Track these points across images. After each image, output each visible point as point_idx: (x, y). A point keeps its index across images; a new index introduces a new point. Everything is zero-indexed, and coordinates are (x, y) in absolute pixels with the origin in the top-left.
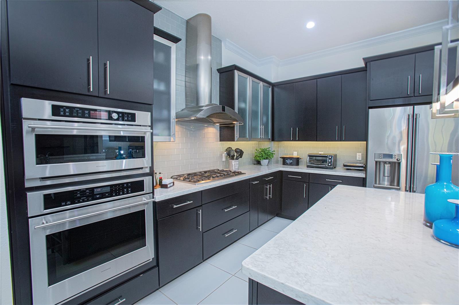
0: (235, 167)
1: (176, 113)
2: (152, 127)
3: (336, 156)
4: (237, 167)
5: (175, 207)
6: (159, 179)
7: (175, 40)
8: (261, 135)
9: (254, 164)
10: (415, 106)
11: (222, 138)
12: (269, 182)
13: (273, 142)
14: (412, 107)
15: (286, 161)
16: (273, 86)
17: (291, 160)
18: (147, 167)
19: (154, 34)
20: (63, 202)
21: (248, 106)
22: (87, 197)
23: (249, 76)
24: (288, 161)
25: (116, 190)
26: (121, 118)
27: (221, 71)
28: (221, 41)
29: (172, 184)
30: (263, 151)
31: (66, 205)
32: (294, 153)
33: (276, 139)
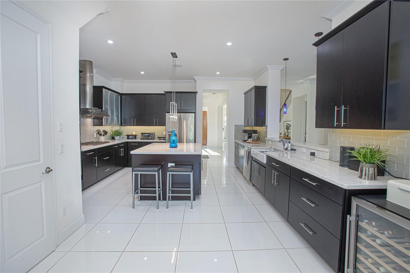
0: (103, 140)
3: (154, 133)
4: (104, 140)
5: (88, 154)
8: (115, 123)
9: (110, 139)
11: (94, 125)
12: (122, 147)
13: (121, 126)
16: (121, 95)
17: (132, 136)
21: (109, 107)
23: (109, 91)
24: (130, 137)
27: (95, 87)
30: (117, 131)
32: (133, 132)
33: (123, 125)
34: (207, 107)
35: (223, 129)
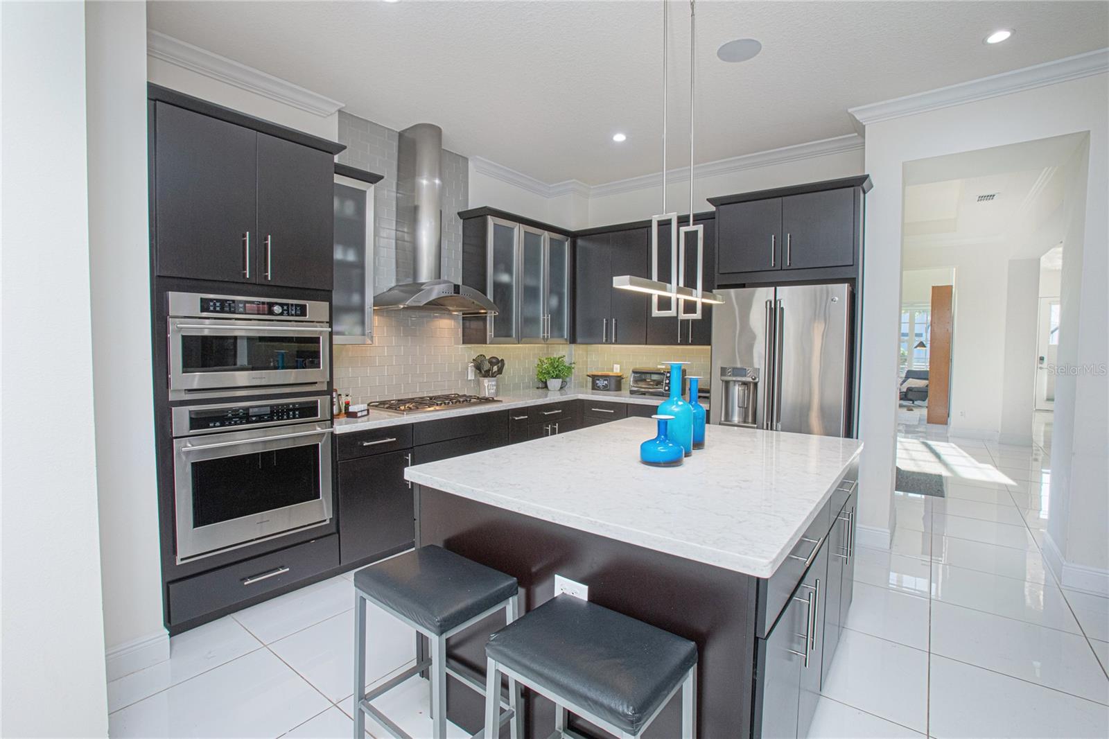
0: (488, 390)
1: (374, 297)
2: (330, 324)
4: (494, 391)
5: (365, 444)
6: (344, 405)
7: (373, 179)
8: (544, 333)
9: (538, 388)
10: (778, 288)
11: (467, 339)
12: (552, 419)
13: (573, 346)
14: (774, 288)
15: (597, 382)
16: (574, 236)
17: (605, 380)
18: (323, 382)
19: (335, 175)
20: (212, 422)
21: (513, 278)
22: (241, 418)
23: (518, 224)
24: (601, 383)
25: (278, 412)
26: (285, 312)
27: (466, 216)
28: (466, 159)
29: (365, 413)
30: (552, 362)
31: (214, 426)
32: (615, 365)
33: (579, 340)
34: (954, 269)
35: (1042, 359)
